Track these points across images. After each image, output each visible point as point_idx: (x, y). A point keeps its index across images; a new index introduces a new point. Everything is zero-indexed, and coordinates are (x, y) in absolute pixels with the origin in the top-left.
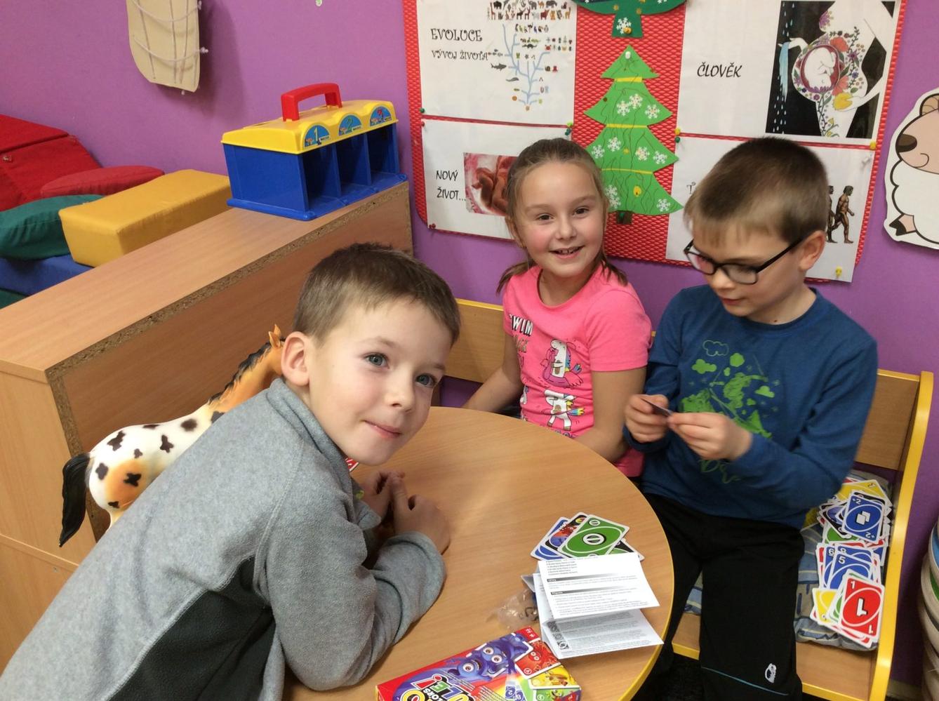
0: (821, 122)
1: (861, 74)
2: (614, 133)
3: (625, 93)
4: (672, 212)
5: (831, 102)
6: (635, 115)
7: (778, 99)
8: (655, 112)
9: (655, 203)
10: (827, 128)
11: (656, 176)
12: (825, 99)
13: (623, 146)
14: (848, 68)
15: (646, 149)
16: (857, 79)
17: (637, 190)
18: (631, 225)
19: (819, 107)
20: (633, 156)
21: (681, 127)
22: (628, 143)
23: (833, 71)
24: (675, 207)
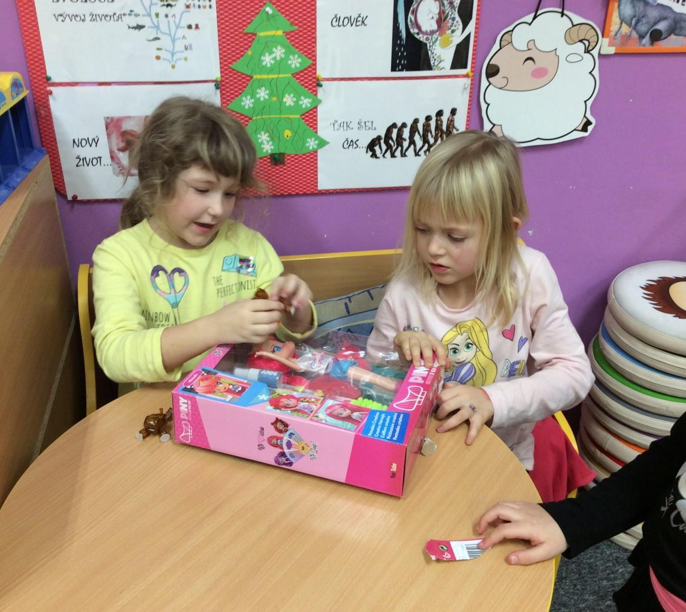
0: (431, 59)
1: (458, 18)
2: (261, 83)
3: (268, 46)
4: (319, 149)
5: (438, 42)
6: (280, 65)
7: (399, 42)
8: (297, 62)
9: (305, 142)
10: (436, 63)
11: (303, 119)
12: (434, 40)
13: (271, 95)
14: (448, 13)
15: (292, 95)
16: (455, 22)
17: (288, 133)
18: (285, 165)
19: (430, 47)
20: (281, 103)
21: (321, 72)
22: (275, 92)
23: (437, 16)
24: (323, 143)
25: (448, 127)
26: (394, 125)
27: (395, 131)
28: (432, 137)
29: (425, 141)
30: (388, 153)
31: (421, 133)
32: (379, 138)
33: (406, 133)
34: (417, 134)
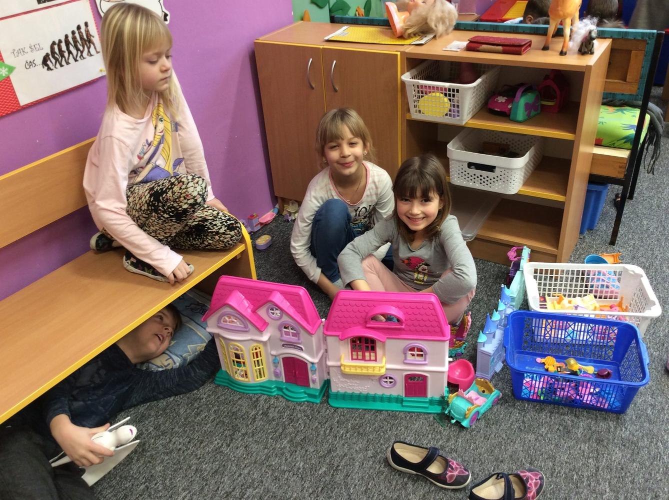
4: (10, 74)
24: (11, 69)
25: (87, 36)
26: (54, 43)
27: (56, 47)
28: (80, 45)
29: (78, 49)
30: (58, 65)
31: (73, 44)
32: (47, 55)
33: (64, 48)
34: (70, 46)
